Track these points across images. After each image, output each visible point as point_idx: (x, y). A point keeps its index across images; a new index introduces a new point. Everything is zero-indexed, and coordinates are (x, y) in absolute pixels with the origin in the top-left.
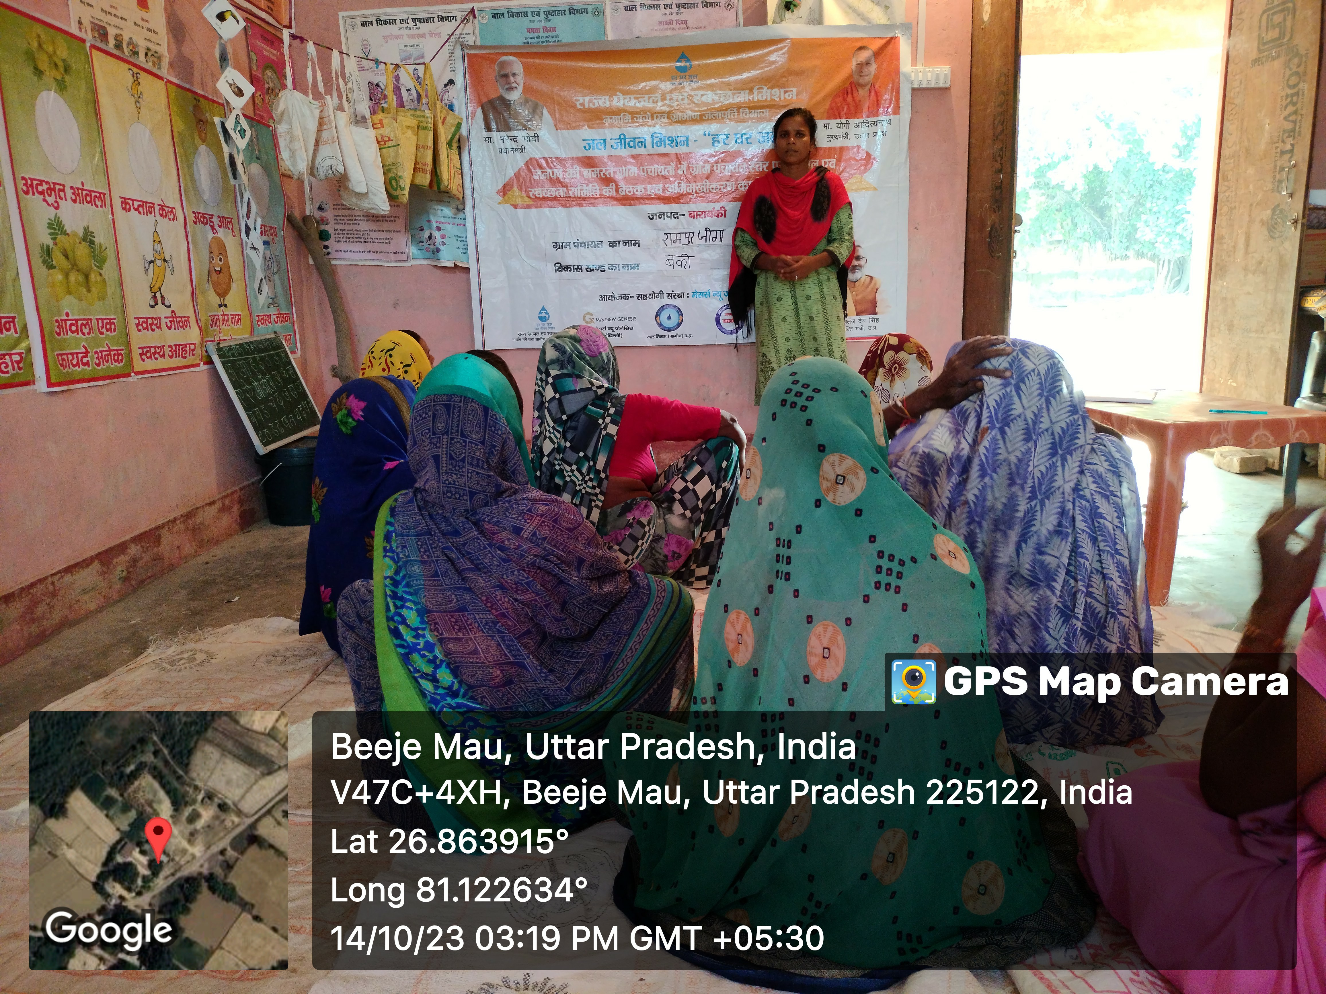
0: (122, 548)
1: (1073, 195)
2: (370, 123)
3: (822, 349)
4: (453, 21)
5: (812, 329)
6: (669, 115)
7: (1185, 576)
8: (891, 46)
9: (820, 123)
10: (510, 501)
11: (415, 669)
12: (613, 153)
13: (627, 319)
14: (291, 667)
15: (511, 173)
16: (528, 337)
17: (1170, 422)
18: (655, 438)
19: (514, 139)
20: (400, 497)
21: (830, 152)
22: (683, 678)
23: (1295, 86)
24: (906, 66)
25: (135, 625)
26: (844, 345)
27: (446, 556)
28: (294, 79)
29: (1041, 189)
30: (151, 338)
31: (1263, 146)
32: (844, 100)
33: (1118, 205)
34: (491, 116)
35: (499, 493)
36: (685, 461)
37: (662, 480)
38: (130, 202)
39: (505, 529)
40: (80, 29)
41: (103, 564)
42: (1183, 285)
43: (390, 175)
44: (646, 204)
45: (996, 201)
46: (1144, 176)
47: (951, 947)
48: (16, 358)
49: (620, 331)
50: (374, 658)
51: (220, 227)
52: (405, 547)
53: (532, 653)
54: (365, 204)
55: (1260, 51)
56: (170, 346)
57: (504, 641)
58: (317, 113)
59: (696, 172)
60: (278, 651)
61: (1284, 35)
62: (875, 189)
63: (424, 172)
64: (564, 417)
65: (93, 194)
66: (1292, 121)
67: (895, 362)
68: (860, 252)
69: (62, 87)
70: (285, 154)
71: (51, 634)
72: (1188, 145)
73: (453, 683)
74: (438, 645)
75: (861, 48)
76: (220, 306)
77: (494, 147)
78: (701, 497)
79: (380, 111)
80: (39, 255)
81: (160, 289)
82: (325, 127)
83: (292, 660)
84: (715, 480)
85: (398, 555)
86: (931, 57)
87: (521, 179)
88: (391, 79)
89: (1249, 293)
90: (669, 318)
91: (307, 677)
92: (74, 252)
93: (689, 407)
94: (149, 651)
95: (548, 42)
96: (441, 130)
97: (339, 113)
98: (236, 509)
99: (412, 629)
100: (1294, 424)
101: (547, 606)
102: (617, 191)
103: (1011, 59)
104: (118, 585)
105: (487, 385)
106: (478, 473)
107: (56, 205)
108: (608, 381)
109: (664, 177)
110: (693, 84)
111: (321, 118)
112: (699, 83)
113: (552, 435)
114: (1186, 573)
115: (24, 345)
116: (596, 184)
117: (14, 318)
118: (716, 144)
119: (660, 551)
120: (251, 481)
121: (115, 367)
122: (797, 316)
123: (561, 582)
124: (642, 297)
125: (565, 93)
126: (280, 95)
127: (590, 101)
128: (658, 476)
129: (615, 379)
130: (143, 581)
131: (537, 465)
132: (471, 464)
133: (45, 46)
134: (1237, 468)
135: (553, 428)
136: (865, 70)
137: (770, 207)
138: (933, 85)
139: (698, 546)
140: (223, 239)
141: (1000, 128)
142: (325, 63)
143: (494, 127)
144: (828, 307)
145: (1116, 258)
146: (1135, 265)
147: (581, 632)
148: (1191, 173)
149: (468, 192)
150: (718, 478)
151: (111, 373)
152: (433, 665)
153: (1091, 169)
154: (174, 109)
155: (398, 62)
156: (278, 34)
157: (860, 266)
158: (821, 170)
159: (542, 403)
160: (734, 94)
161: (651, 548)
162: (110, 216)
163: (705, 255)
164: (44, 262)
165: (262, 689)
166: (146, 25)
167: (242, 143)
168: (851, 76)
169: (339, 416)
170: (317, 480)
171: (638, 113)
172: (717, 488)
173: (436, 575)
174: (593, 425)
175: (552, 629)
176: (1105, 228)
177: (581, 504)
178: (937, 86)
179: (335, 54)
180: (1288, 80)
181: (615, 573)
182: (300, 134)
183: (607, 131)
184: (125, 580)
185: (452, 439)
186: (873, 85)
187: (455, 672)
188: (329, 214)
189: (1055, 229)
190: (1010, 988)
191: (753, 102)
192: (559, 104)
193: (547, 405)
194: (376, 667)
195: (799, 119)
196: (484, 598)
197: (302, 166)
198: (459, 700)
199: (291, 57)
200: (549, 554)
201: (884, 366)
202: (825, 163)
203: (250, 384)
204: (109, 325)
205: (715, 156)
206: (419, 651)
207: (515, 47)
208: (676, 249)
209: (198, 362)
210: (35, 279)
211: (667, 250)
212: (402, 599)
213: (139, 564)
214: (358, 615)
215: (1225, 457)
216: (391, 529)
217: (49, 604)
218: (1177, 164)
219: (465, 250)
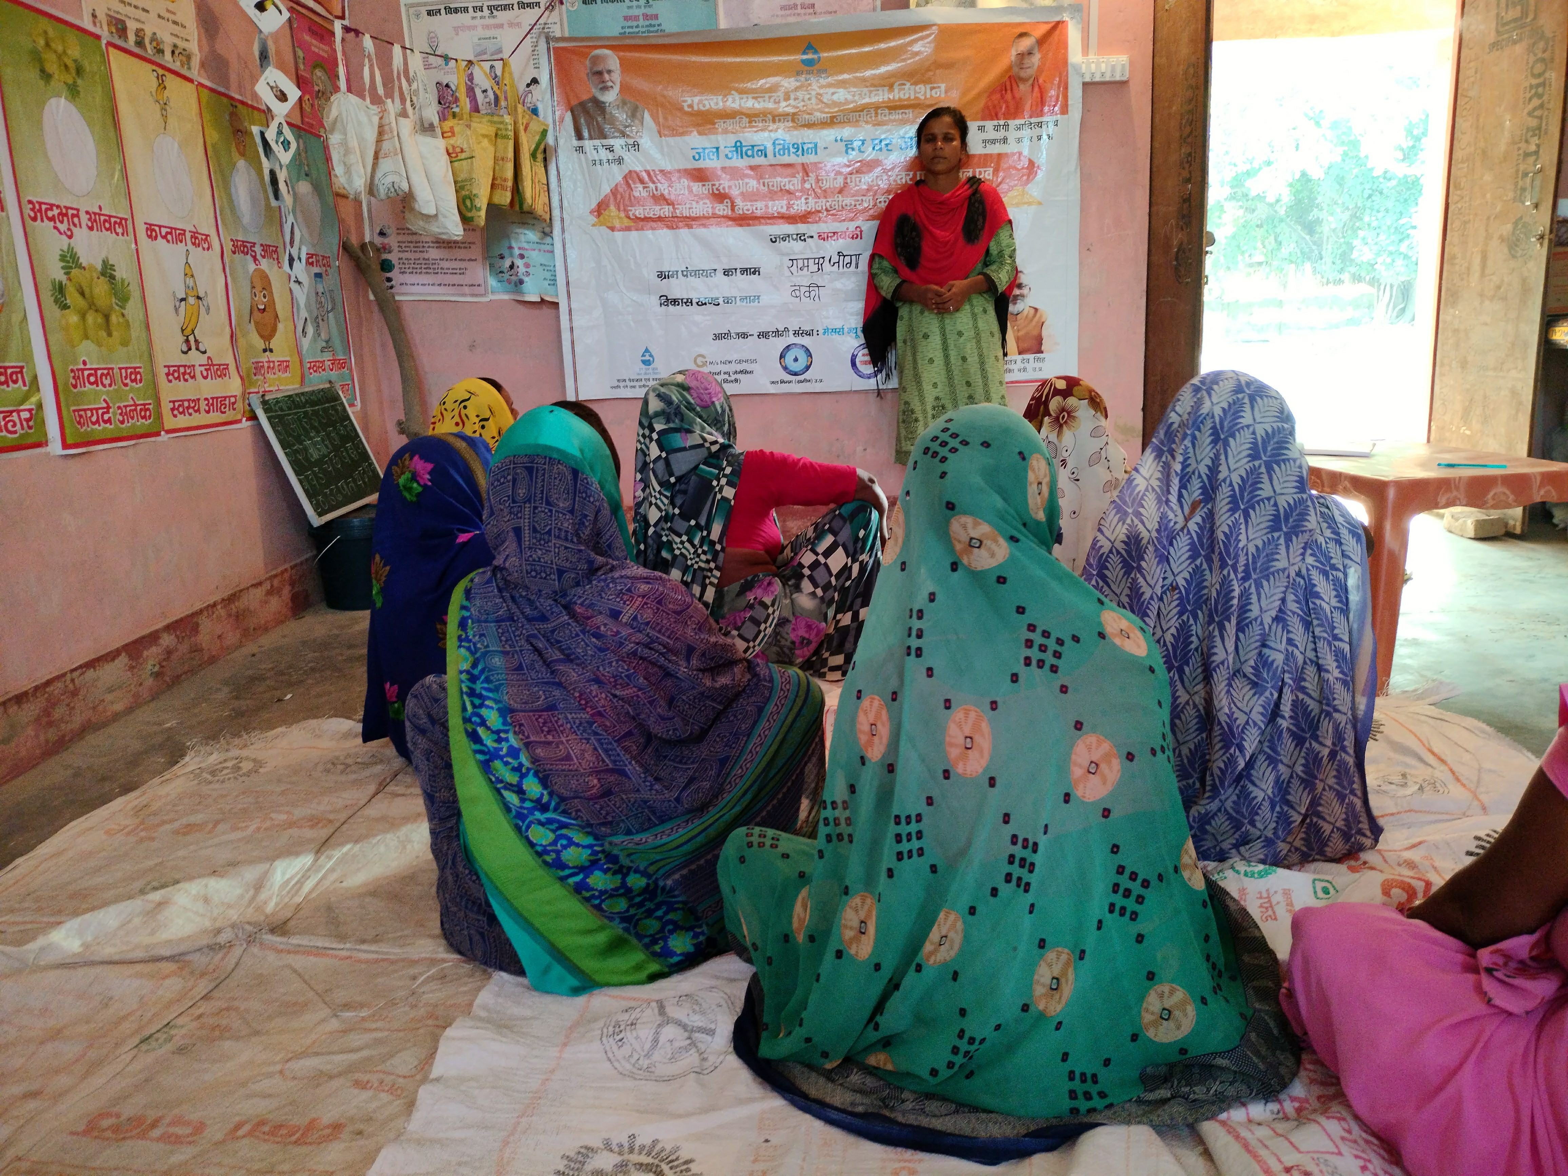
0: (153, 638)
1: (1277, 208)
2: (438, 131)
3: (977, 396)
4: (536, 8)
5: (965, 372)
6: (793, 117)
7: (1409, 661)
8: (1057, 32)
9: (973, 126)
10: (606, 580)
11: (497, 778)
12: (728, 163)
13: (746, 361)
14: (354, 776)
15: (606, 189)
16: (628, 383)
17: (1391, 478)
18: (779, 502)
19: (610, 149)
20: (476, 576)
21: (986, 160)
22: (813, 785)
23: (1540, 75)
24: (1075, 55)
25: (170, 729)
26: (1003, 390)
27: (532, 645)
28: (348, 81)
29: (1238, 201)
30: (184, 390)
31: (1503, 147)
32: (1002, 97)
33: (1331, 219)
34: (582, 121)
35: (593, 570)
36: (815, 530)
37: (788, 552)
38: (157, 229)
39: (601, 613)
40: (95, 24)
41: (131, 658)
42: (1408, 315)
43: (463, 193)
44: (767, 224)
45: (1183, 217)
46: (1362, 183)
47: (1130, 1100)
48: (25, 415)
49: (738, 376)
50: (449, 766)
51: (264, 257)
52: (483, 635)
53: (633, 758)
54: (434, 228)
55: (1498, 32)
56: (206, 399)
57: (602, 744)
58: (376, 120)
59: (826, 185)
60: (337, 758)
61: (1527, 15)
62: (1040, 203)
63: (504, 188)
64: (673, 480)
65: (113, 220)
66: (1537, 117)
67: (1063, 410)
68: (1023, 279)
69: (73, 92)
70: (338, 170)
71: (71, 740)
72: (1413, 147)
73: (542, 795)
74: (524, 750)
75: (1022, 35)
76: (265, 351)
77: (587, 159)
78: (834, 572)
79: (451, 117)
80: (50, 293)
81: (193, 331)
82: (386, 137)
83: (354, 768)
84: (851, 551)
85: (475, 644)
86: (1105, 46)
87: (619, 196)
88: (464, 78)
89: (1486, 324)
90: (796, 360)
91: (372, 788)
92: (91, 289)
93: (820, 466)
94: (187, 759)
95: (649, 32)
96: (524, 138)
97: (402, 120)
98: (286, 592)
99: (493, 732)
100: (1539, 479)
101: (651, 703)
102: (733, 210)
103: (1201, 46)
104: (149, 682)
105: (576, 443)
106: (566, 548)
107: (69, 233)
108: (723, 436)
109: (789, 192)
110: (823, 81)
111: (381, 126)
112: (830, 79)
113: (658, 502)
114: (1410, 657)
115: (34, 399)
116: (707, 201)
117: (22, 368)
118: (850, 151)
119: (786, 636)
120: (303, 558)
121: (141, 424)
122: (947, 357)
123: (668, 674)
124: (763, 335)
125: (670, 93)
126: (332, 99)
127: (700, 102)
128: (783, 548)
129: (731, 433)
130: (178, 677)
131: (640, 536)
132: (559, 537)
133: (53, 45)
134: (1471, 533)
135: (660, 493)
136: (1027, 62)
137: (914, 228)
138: (1107, 79)
139: (831, 630)
140: (267, 271)
141: (1188, 130)
142: (385, 61)
143: (586, 134)
144: (984, 345)
145: (1328, 282)
146: (1350, 290)
147: (691, 733)
148: (1418, 179)
149: (556, 213)
150: (854, 550)
151: (139, 432)
152: (518, 774)
153: (1297, 176)
154: (207, 116)
155: (471, 58)
156: (330, 27)
157: (1023, 296)
158: (974, 181)
159: (645, 464)
160: (871, 92)
161: (776, 633)
162: (133, 246)
163: (838, 285)
164: (56, 301)
165: (319, 804)
166: (172, 17)
167: (285, 157)
168: (1010, 68)
169: (402, 481)
170: (378, 558)
171: (756, 115)
172: (853, 561)
173: (520, 668)
174: (706, 488)
175: (657, 729)
176: (1314, 247)
177: (693, 581)
178: (1113, 79)
179: (397, 49)
180: (1532, 68)
181: (731, 663)
182: (356, 144)
183: (720, 137)
184: (157, 675)
185: (535, 508)
186: (1036, 79)
187: (544, 782)
188: (392, 240)
189: (1255, 249)
190: (1200, 1149)
191: (894, 101)
192: (662, 106)
193: (651, 465)
194: (452, 777)
195: (947, 119)
196: (577, 694)
197: (359, 184)
198: (549, 815)
199: (344, 53)
200: (652, 642)
201: (1050, 415)
202: (980, 173)
203: (301, 444)
204: (134, 374)
205: (849, 166)
206: (501, 758)
207: (608, 38)
208: (804, 279)
209: (239, 417)
210: (46, 323)
211: (793, 279)
212: (480, 696)
213: (175, 657)
214: (430, 716)
215: (1457, 520)
216: (466, 614)
217: (68, 705)
218: (1401, 170)
219: (553, 282)
